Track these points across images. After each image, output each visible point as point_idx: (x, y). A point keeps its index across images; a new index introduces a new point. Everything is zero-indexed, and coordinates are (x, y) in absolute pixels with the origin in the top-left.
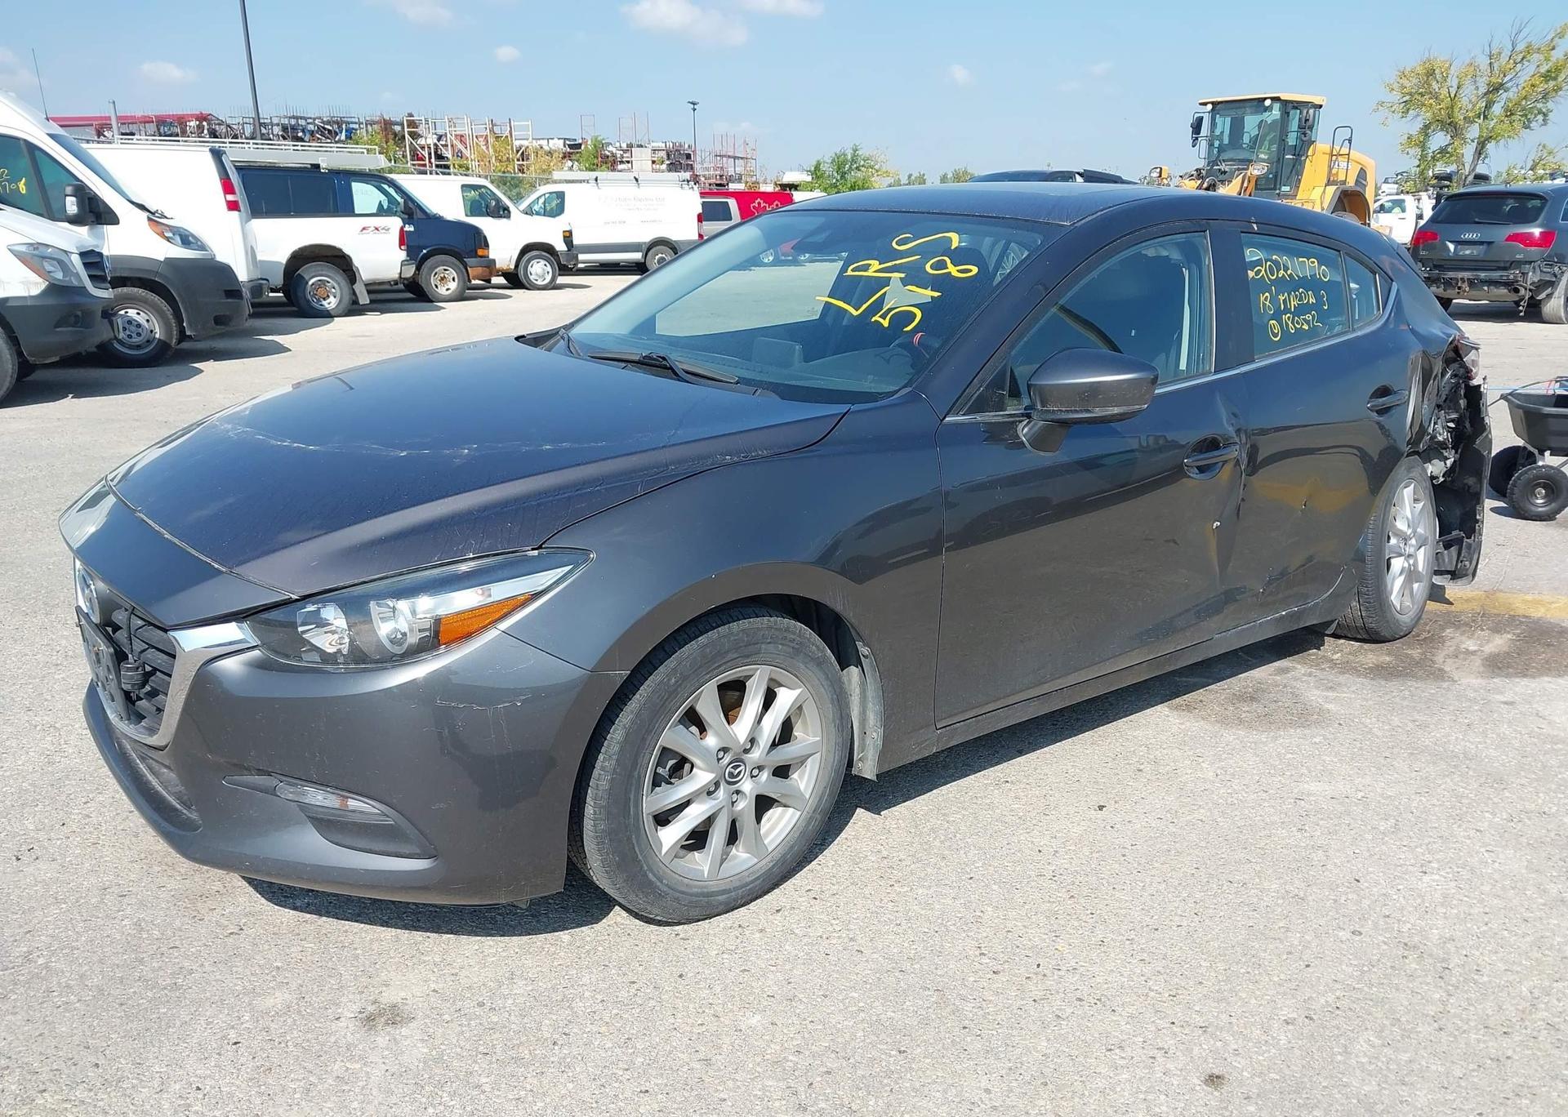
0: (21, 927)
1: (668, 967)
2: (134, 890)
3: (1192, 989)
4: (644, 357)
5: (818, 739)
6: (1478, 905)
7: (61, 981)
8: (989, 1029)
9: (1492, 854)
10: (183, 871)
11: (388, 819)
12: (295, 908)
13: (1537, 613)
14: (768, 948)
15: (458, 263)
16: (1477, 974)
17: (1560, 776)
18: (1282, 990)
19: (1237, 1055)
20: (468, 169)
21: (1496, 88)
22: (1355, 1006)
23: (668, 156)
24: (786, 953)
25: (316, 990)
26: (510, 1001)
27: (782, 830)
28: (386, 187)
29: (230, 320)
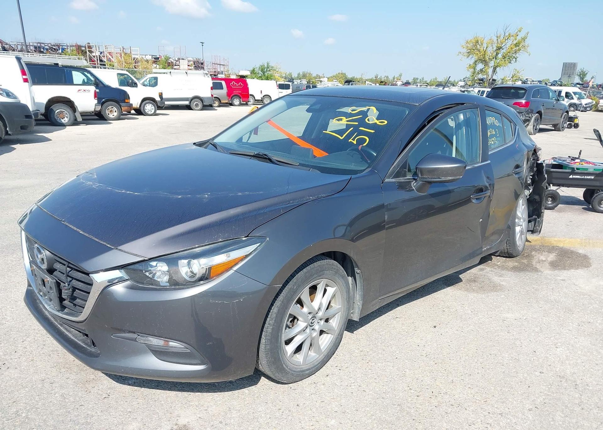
0: (10, 400)
1: (291, 402)
2: (56, 380)
3: (491, 398)
4: (256, 154)
5: (341, 306)
6: (579, 359)
7: (36, 424)
8: (422, 420)
9: (577, 339)
10: (75, 370)
11: (188, 350)
12: (129, 385)
13: (561, 245)
14: (328, 391)
15: (117, 105)
16: (587, 386)
17: (590, 308)
18: (523, 397)
19: (516, 424)
20: (113, 66)
21: (499, 48)
22: (551, 402)
23: (194, 63)
24: (336, 393)
25: (149, 421)
26: (233, 420)
27: (327, 343)
28: (86, 73)
29: (27, 128)
